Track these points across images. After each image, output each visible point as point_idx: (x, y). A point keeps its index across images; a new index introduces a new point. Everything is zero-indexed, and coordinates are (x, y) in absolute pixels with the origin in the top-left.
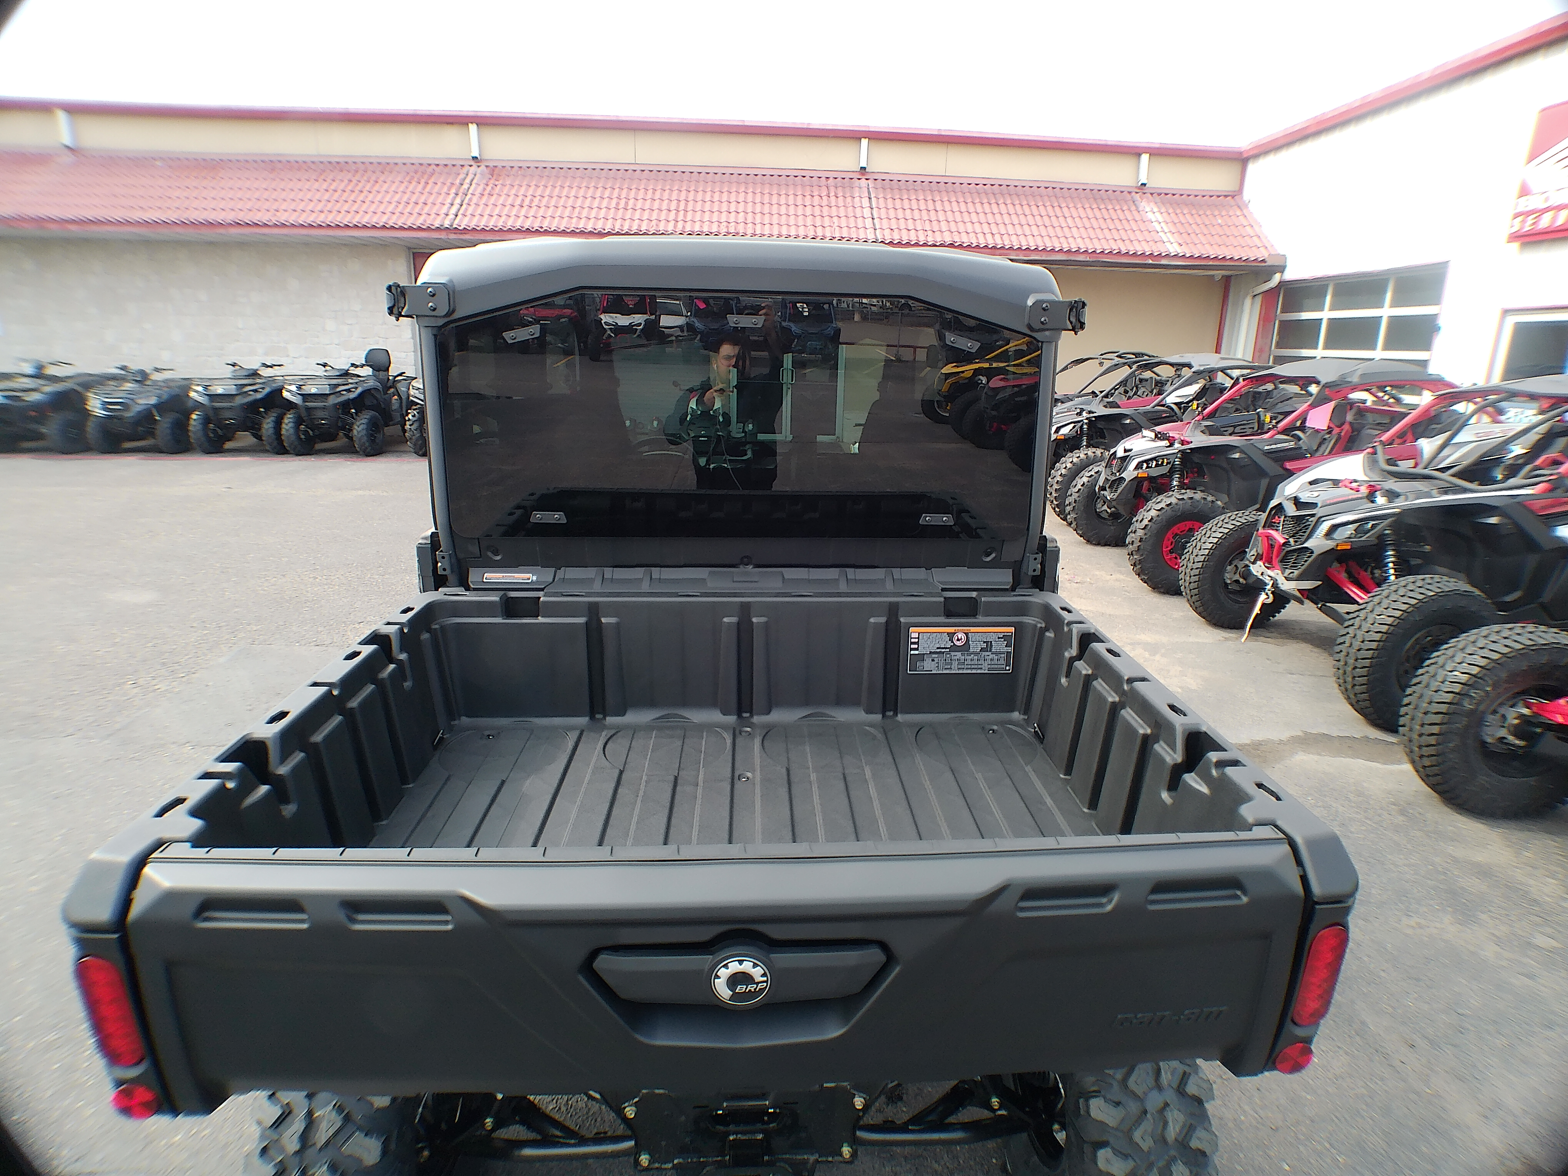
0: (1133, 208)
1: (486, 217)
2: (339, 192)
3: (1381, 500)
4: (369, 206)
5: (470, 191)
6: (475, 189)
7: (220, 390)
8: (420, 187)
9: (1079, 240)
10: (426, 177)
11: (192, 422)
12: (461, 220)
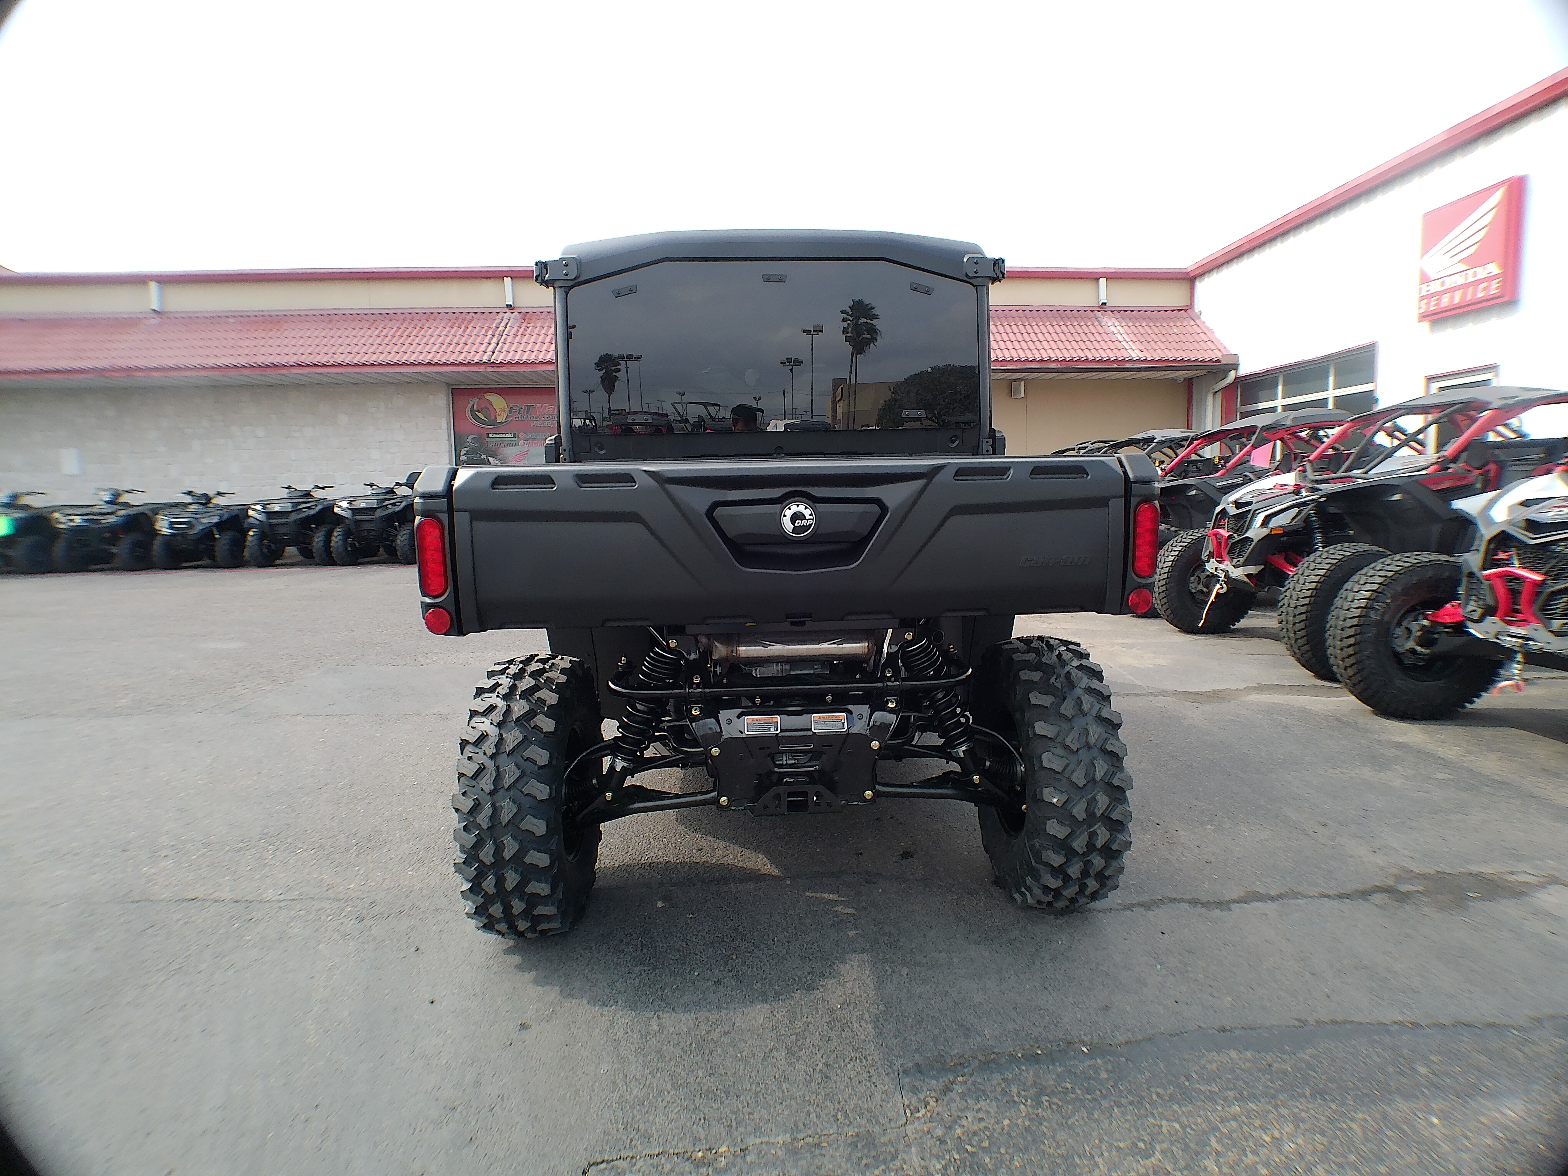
0: (1096, 323)
1: (520, 352)
2: (389, 337)
3: (1304, 493)
4: (416, 348)
5: (505, 333)
6: (509, 332)
7: (277, 508)
8: (461, 331)
9: (1050, 351)
10: (466, 322)
11: (249, 538)
12: (498, 356)
